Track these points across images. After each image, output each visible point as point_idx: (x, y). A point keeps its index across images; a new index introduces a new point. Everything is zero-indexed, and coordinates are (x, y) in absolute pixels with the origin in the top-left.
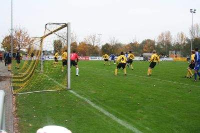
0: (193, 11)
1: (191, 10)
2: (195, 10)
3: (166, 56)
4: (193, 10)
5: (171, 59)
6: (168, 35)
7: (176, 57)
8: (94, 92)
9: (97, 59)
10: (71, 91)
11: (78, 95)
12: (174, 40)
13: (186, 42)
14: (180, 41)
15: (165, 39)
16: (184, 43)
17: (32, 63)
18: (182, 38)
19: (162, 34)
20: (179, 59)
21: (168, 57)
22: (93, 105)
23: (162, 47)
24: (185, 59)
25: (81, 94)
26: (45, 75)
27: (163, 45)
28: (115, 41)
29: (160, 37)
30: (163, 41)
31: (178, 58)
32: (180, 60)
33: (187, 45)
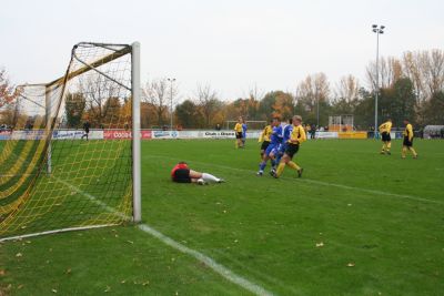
0: (378, 30)
1: (375, 26)
2: (383, 27)
3: (322, 129)
4: (378, 28)
5: (333, 134)
6: (321, 81)
7: (345, 130)
8: (207, 230)
9: (170, 137)
10: (146, 228)
11: (169, 241)
12: (335, 92)
13: (360, 98)
14: (346, 95)
15: (314, 91)
16: (356, 100)
17: (27, 149)
18: (351, 87)
19: (309, 80)
20: (352, 134)
21: (326, 130)
22: (227, 274)
23: (307, 108)
24: (364, 134)
25: (177, 238)
26: (59, 180)
27: (309, 104)
28: (210, 95)
29: (303, 86)
30: (310, 94)
31: (348, 132)
32: (352, 137)
33: (362, 103)
